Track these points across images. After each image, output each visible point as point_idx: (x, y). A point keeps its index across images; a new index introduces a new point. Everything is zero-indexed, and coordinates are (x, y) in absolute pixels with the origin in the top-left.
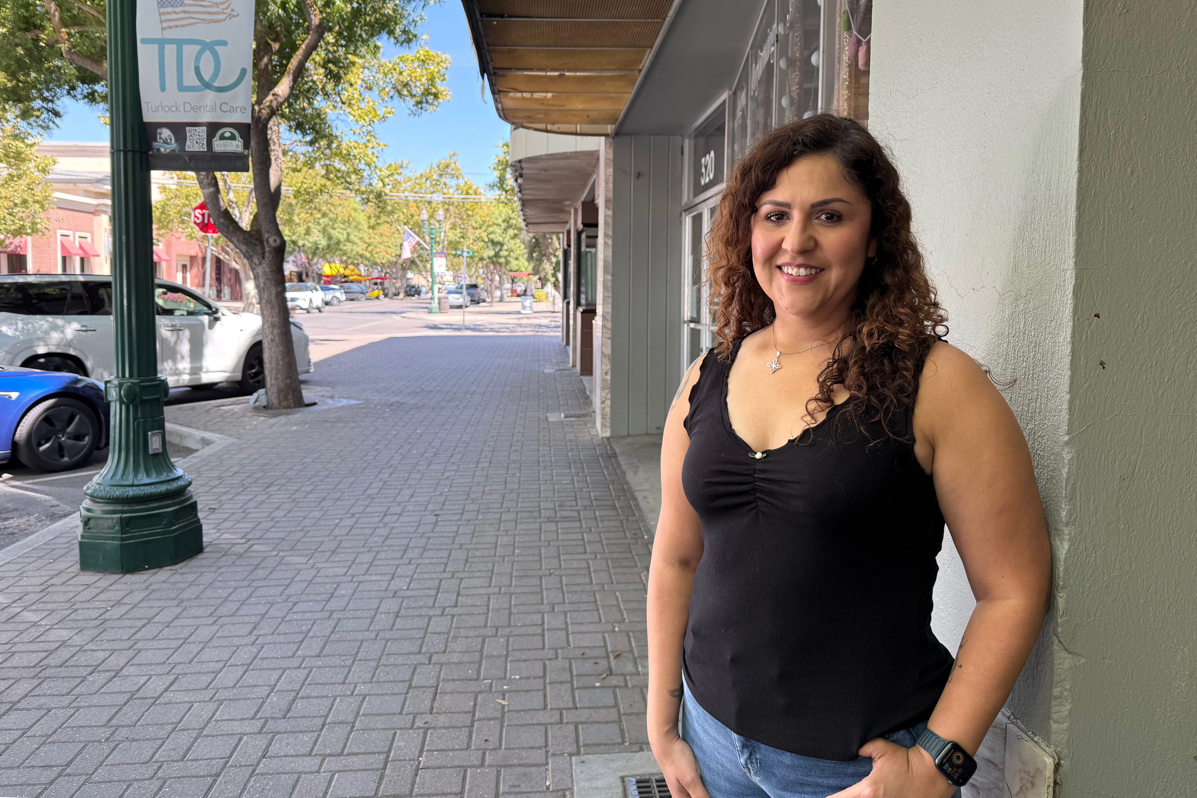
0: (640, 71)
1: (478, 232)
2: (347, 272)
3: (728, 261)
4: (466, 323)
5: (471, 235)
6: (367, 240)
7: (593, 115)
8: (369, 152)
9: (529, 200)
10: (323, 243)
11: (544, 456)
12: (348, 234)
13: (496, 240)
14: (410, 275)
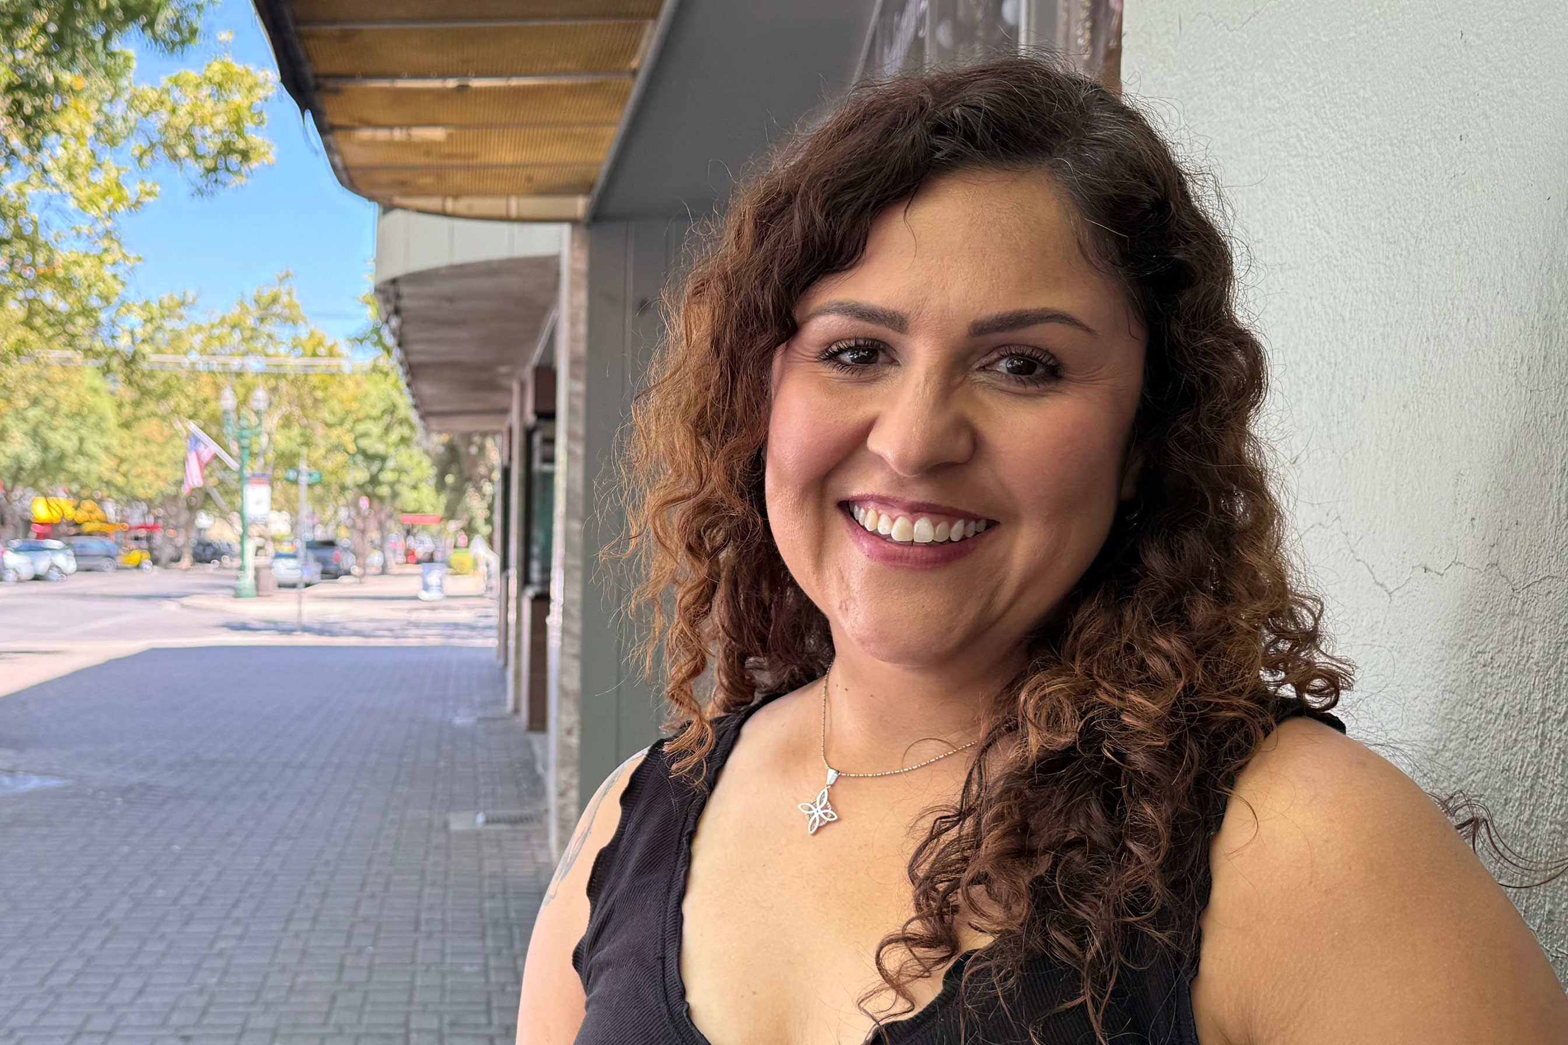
0: (634, 73)
1: (335, 432)
2: (80, 516)
3: (702, 485)
4: (306, 620)
5: (322, 439)
6: (119, 452)
7: (541, 175)
8: (107, 273)
9: (422, 366)
10: (32, 457)
11: (431, 908)
12: (81, 440)
13: (371, 451)
14: (203, 520)
